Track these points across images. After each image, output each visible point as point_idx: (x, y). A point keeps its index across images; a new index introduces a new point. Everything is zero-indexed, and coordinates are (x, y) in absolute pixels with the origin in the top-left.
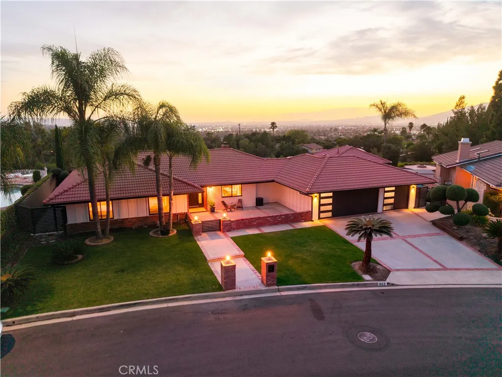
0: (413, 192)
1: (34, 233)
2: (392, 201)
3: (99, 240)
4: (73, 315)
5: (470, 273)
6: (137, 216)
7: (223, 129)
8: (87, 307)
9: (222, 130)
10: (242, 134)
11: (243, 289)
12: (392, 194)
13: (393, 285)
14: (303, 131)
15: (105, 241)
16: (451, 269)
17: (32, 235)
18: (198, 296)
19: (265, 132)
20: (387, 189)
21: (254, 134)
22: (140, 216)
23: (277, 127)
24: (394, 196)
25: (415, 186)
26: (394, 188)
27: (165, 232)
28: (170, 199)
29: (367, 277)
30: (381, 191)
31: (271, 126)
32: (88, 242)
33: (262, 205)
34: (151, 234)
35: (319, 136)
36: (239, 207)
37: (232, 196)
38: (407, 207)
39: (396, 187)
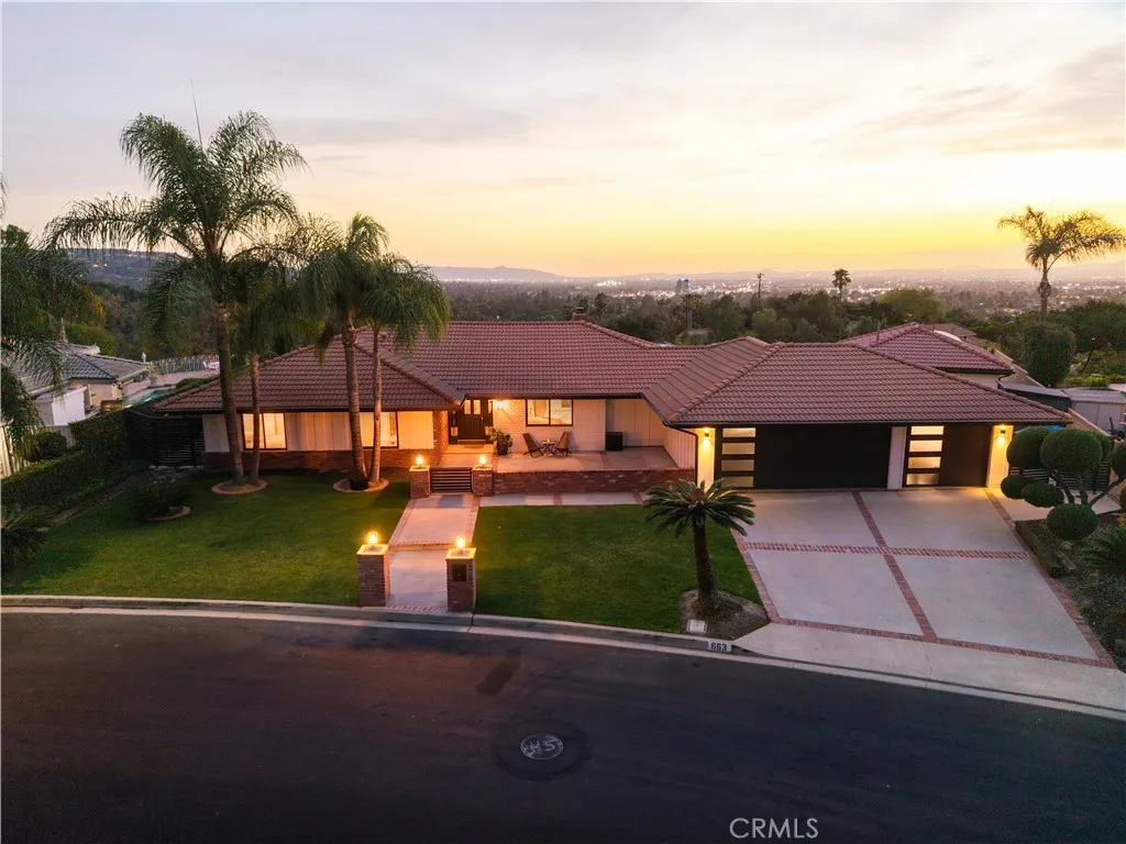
0: (1001, 441)
1: (157, 464)
2: (935, 462)
3: (238, 487)
4: (81, 605)
5: (989, 659)
6: (332, 449)
7: (752, 287)
8: (108, 596)
9: (749, 290)
10: (764, 297)
11: (399, 609)
12: (937, 446)
13: (746, 652)
14: (928, 293)
15: (246, 489)
16: (943, 642)
17: (153, 467)
18: (306, 608)
19: (822, 294)
20: (916, 430)
21: (796, 297)
22: (336, 449)
23: (849, 280)
24: (939, 449)
25: (1009, 429)
26: (939, 430)
27: (360, 483)
28: (376, 418)
29: (697, 626)
30: (898, 436)
31: (834, 278)
32: (216, 489)
33: (621, 450)
34: (335, 486)
35: (1003, 306)
36: (562, 450)
37: (549, 425)
38: (983, 483)
39: (947, 425)
